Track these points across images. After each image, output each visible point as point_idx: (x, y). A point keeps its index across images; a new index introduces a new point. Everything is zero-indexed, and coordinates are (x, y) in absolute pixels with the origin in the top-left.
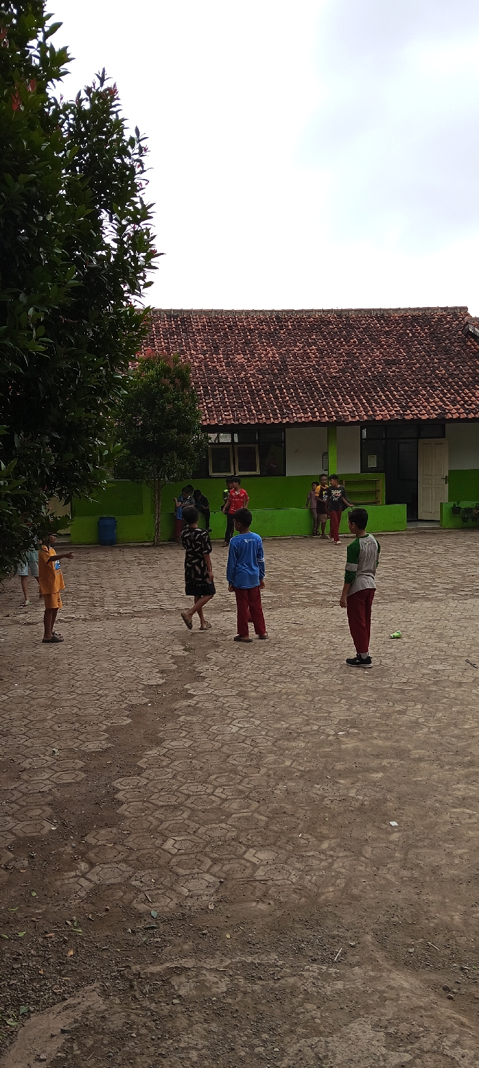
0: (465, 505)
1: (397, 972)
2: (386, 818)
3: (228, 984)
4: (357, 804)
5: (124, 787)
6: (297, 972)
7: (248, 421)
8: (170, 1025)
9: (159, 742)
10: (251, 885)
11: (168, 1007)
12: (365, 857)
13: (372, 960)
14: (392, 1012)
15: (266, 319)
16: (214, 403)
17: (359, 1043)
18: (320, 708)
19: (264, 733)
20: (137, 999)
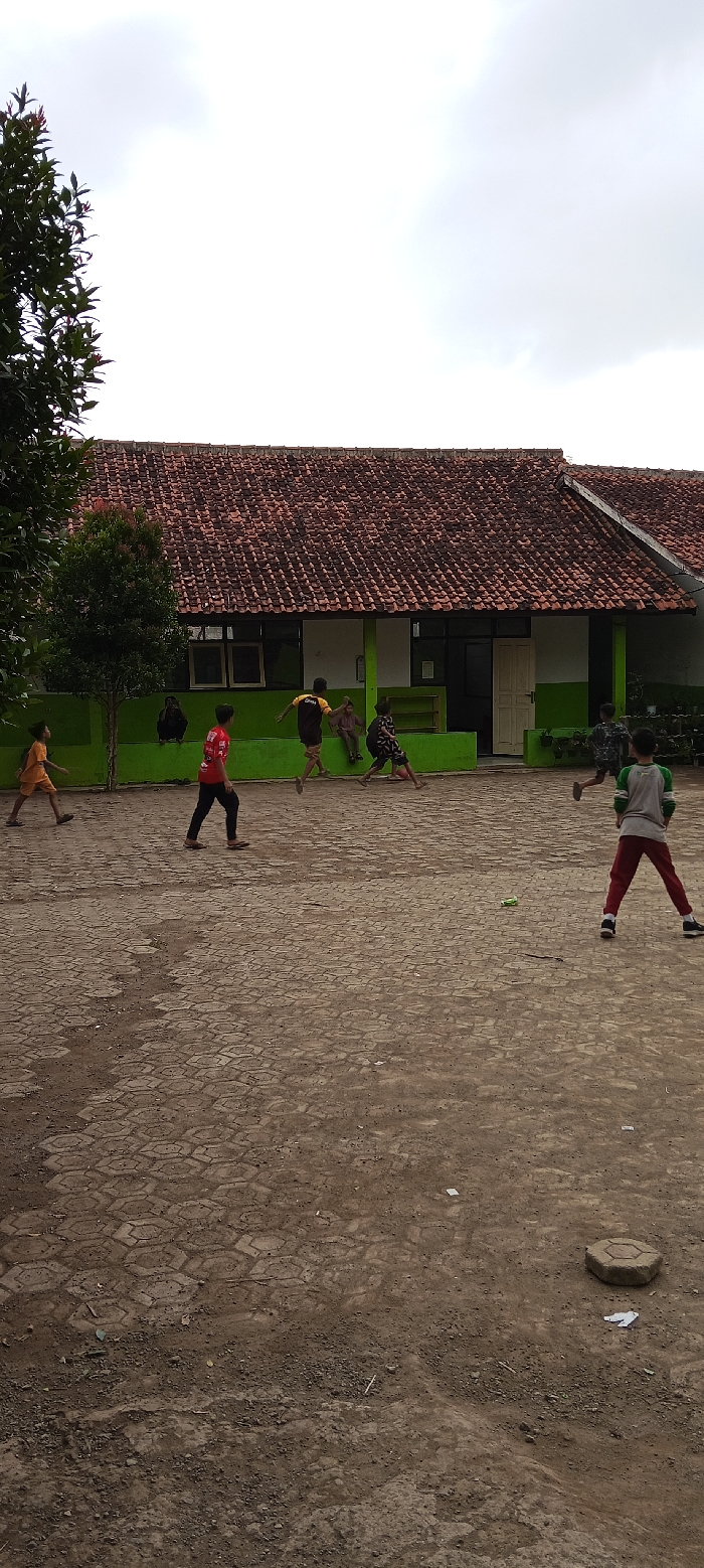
0: (558, 733)
1: (455, 1407)
2: (442, 1184)
3: (209, 1434)
4: (401, 1166)
5: (58, 1148)
6: (311, 1412)
7: (248, 609)
8: (122, 1497)
9: (110, 1083)
10: (246, 1288)
11: (120, 1470)
12: (410, 1241)
13: (419, 1391)
14: (446, 1464)
15: (275, 460)
16: (197, 581)
17: (400, 1512)
18: (349, 1028)
19: (267, 1065)
20: (74, 1460)
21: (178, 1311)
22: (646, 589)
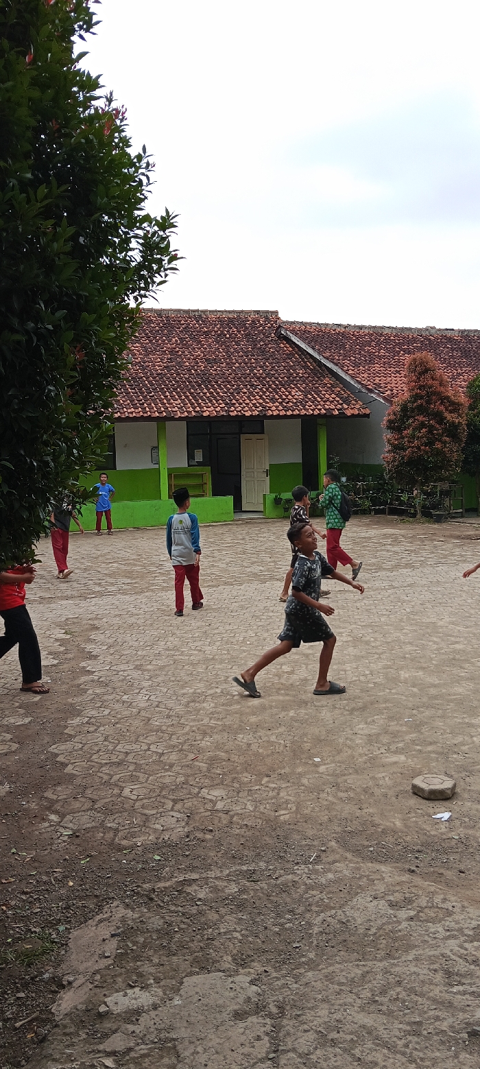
0: (285, 495)
1: (370, 864)
2: (309, 756)
3: (236, 886)
5: (61, 751)
6: (289, 871)
8: (204, 920)
9: (78, 713)
10: (216, 816)
11: (194, 908)
12: (304, 786)
13: (345, 858)
14: (383, 887)
17: (369, 910)
19: (174, 698)
20: (163, 906)
21: (181, 830)
22: (338, 401)
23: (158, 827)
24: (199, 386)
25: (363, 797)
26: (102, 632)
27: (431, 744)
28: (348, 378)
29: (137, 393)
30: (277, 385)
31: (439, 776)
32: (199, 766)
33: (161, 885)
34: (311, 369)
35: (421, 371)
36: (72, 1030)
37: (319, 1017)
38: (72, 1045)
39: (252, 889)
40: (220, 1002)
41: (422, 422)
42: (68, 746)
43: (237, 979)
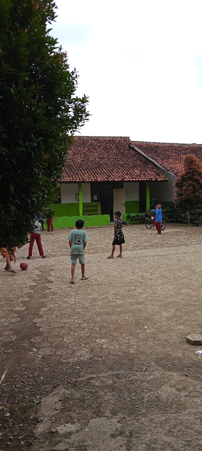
1: (169, 372)
2: (142, 325)
5: (38, 322)
9: (45, 306)
10: (103, 351)
12: (140, 338)
13: (158, 369)
14: (174, 382)
17: (168, 392)
18: (103, 290)
19: (85, 300)
20: (80, 388)
21: (88, 356)
22: (154, 175)
23: (78, 354)
24: (96, 168)
25: (165, 343)
26: (55, 271)
27: (194, 321)
28: (159, 165)
29: (70, 171)
30: (129, 168)
31: (198, 335)
32: (96, 329)
33: (80, 379)
34: (143, 161)
35: (190, 162)
36: (42, 441)
37: (147, 437)
38: (42, 447)
39: (119, 382)
40: (105, 430)
41: (190, 184)
42: (41, 320)
43: (112, 420)
